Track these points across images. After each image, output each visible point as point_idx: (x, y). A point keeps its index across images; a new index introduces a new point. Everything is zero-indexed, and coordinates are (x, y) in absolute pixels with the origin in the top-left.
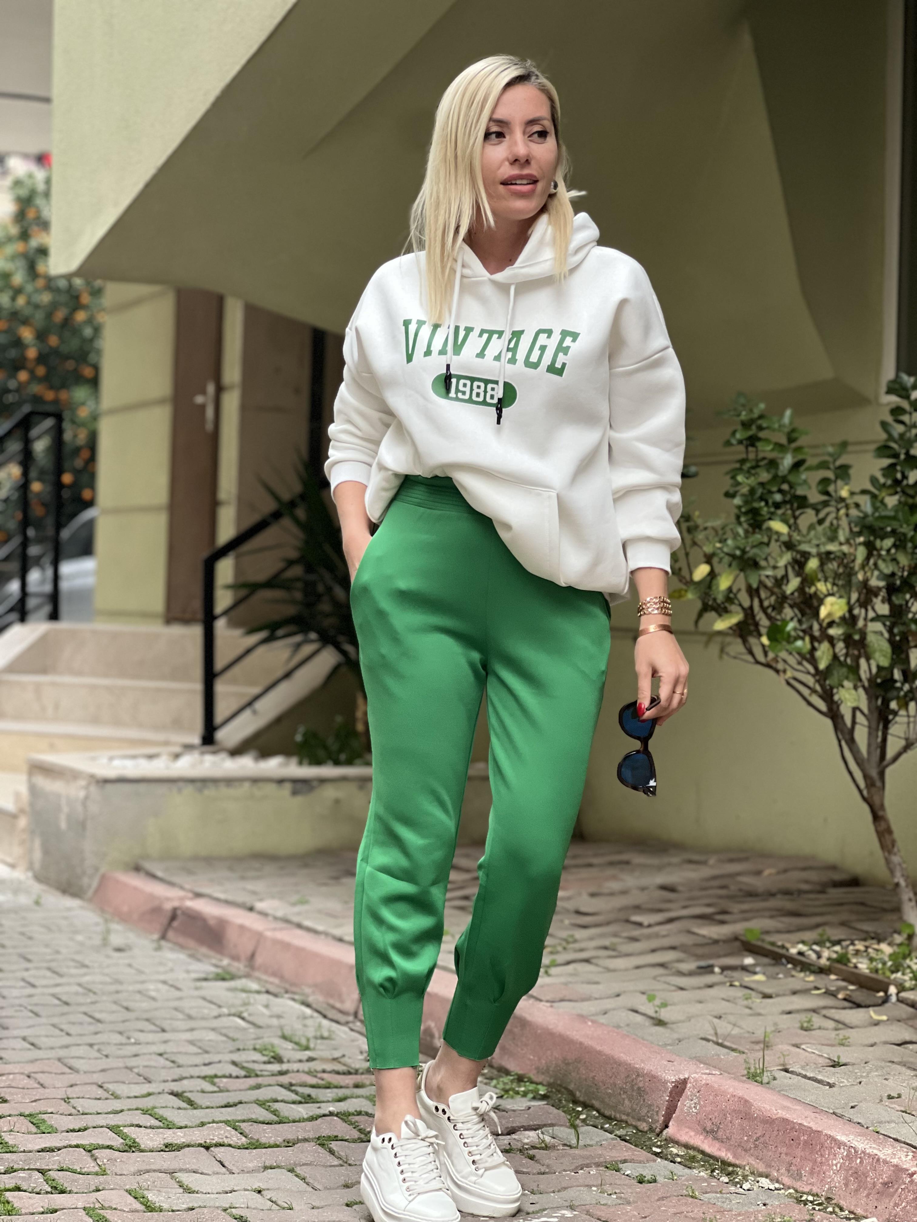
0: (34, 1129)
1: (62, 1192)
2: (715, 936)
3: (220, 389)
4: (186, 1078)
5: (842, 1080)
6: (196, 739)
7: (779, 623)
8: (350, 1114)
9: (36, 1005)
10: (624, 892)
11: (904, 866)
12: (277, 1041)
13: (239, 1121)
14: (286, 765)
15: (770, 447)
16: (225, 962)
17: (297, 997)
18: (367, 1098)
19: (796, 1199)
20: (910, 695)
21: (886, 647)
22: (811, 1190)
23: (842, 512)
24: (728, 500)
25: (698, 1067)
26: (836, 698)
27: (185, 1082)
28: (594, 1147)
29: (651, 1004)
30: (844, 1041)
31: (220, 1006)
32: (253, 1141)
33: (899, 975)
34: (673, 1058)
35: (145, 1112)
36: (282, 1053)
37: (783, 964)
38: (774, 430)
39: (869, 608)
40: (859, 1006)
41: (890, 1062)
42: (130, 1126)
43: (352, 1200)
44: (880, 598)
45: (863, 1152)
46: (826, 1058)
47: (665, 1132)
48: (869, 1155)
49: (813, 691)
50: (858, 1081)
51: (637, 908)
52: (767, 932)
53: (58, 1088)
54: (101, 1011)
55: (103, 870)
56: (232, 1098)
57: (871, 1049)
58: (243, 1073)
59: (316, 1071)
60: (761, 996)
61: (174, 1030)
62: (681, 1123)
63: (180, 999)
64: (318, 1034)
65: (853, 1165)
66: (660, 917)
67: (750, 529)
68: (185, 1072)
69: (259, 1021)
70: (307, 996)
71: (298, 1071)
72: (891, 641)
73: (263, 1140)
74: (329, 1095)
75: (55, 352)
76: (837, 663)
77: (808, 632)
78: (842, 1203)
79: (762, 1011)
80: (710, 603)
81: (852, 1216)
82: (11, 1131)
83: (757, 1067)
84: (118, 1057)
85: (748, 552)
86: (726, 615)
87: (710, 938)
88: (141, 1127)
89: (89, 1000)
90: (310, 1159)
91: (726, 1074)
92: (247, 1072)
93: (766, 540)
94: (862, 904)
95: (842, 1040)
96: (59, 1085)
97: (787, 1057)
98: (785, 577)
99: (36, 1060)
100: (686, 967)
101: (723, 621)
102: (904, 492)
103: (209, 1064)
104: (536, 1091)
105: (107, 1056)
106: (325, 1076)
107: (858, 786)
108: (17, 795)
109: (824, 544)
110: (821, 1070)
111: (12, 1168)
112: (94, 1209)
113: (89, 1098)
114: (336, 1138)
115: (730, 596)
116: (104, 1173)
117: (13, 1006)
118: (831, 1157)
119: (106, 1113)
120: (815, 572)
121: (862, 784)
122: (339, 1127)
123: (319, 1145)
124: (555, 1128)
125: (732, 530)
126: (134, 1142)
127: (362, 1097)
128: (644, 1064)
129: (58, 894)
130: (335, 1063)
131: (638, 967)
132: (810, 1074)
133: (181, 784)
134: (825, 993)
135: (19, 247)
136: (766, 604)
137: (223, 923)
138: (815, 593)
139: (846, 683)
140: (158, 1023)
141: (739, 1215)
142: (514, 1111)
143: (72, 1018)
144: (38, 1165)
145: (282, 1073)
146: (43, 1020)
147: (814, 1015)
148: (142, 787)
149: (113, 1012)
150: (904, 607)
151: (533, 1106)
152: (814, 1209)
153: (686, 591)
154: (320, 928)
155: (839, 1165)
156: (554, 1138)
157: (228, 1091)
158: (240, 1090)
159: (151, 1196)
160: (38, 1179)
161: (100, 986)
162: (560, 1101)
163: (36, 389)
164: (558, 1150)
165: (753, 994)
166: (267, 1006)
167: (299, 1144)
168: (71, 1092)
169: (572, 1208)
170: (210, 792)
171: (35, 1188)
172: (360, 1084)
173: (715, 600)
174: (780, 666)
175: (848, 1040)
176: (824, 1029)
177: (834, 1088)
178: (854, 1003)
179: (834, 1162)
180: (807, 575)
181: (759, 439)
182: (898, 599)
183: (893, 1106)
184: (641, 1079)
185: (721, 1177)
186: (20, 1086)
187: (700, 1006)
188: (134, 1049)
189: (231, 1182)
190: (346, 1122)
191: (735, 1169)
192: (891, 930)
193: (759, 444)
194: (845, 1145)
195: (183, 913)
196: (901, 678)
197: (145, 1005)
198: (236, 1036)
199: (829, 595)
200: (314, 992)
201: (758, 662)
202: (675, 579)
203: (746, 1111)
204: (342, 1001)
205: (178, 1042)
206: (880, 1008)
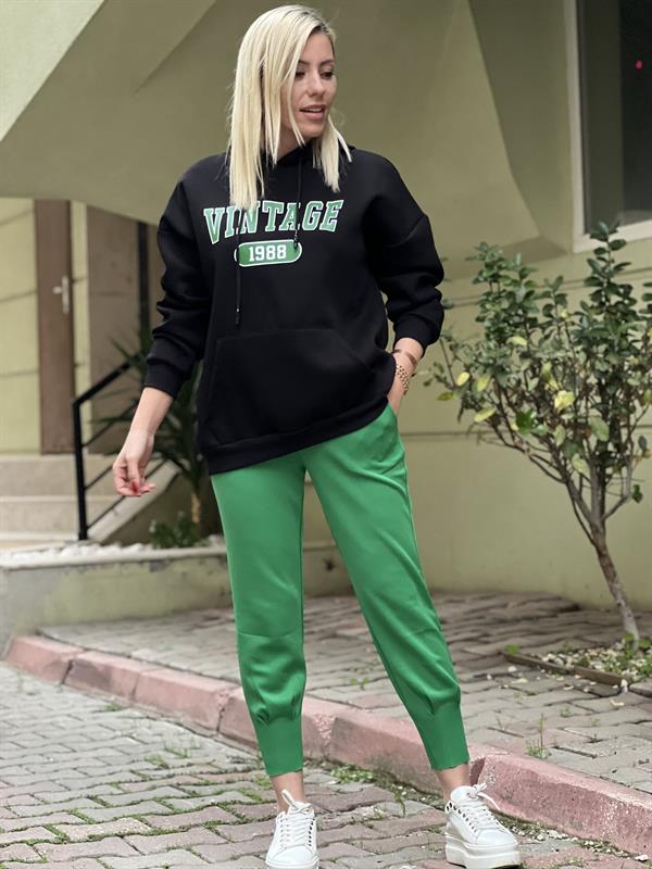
2: (483, 653)
3: (72, 282)
4: (97, 785)
5: (601, 752)
6: (75, 537)
7: (523, 414)
8: (227, 804)
11: (624, 591)
12: (161, 753)
13: (143, 815)
15: (508, 282)
16: (113, 698)
17: (171, 719)
18: (238, 790)
19: (580, 844)
20: (622, 462)
22: (592, 837)
23: (563, 329)
24: (480, 324)
25: (491, 750)
26: (568, 468)
27: (96, 788)
28: (417, 816)
30: (596, 723)
31: (114, 730)
32: (156, 829)
33: (628, 671)
35: (70, 813)
36: (167, 761)
37: (538, 670)
38: (510, 269)
39: (589, 398)
40: (601, 697)
41: (634, 736)
42: (60, 824)
44: (594, 392)
45: (631, 805)
46: (585, 736)
48: (636, 807)
49: (551, 464)
50: (614, 751)
52: (522, 647)
54: (24, 740)
55: (12, 637)
56: (135, 798)
57: (617, 727)
58: (140, 778)
59: (196, 774)
60: (526, 694)
61: (83, 750)
63: (83, 727)
64: (192, 746)
65: (623, 815)
67: (498, 344)
68: (95, 781)
69: (146, 739)
70: (179, 718)
71: (182, 774)
73: (164, 828)
74: (209, 790)
76: (568, 442)
77: (545, 419)
78: (617, 845)
79: (529, 705)
80: (470, 402)
81: (627, 855)
83: (537, 746)
84: (43, 773)
85: (497, 361)
86: (482, 411)
87: (480, 655)
88: (68, 824)
89: (13, 733)
90: (201, 840)
91: (512, 753)
92: (143, 777)
93: (509, 351)
95: (594, 722)
97: (556, 738)
100: (466, 676)
101: (479, 415)
102: (608, 311)
103: (113, 773)
104: (365, 776)
105: (34, 773)
106: (203, 776)
107: (587, 533)
109: (553, 353)
110: (583, 745)
113: (25, 805)
114: (219, 823)
115: (485, 396)
116: (45, 861)
118: (605, 810)
119: (40, 816)
120: (548, 374)
121: (589, 531)
122: (220, 814)
123: (207, 828)
124: (386, 803)
125: (484, 345)
126: (65, 836)
127: (235, 790)
130: (209, 766)
132: (576, 750)
133: (67, 569)
134: (574, 688)
137: (108, 669)
138: (549, 390)
139: (575, 455)
140: (68, 745)
141: (541, 859)
142: (351, 792)
143: (3, 746)
145: (170, 777)
147: (569, 705)
148: (39, 573)
149: (34, 740)
150: (614, 396)
151: (365, 788)
152: (596, 851)
153: (452, 394)
154: (184, 667)
155: (612, 817)
156: (385, 811)
157: (131, 793)
158: (140, 791)
161: (22, 722)
162: (385, 782)
164: (390, 820)
165: (520, 693)
166: (150, 728)
167: (192, 829)
168: (10, 801)
170: (89, 573)
172: (231, 781)
173: (473, 399)
174: (525, 447)
175: (599, 722)
176: (579, 715)
177: (596, 759)
178: (597, 694)
179: (608, 814)
180: (542, 376)
181: (500, 276)
182: (610, 390)
183: (645, 769)
185: (519, 831)
187: (483, 704)
188: (54, 766)
189: (143, 861)
190: (225, 810)
191: (529, 825)
192: (613, 640)
193: (500, 280)
194: (615, 800)
195: (77, 664)
196: (616, 450)
197: (58, 733)
198: (130, 751)
199: (560, 389)
200: (183, 715)
201: (507, 445)
202: (442, 385)
203: (533, 780)
204: (207, 720)
205: (86, 759)
206: (617, 697)
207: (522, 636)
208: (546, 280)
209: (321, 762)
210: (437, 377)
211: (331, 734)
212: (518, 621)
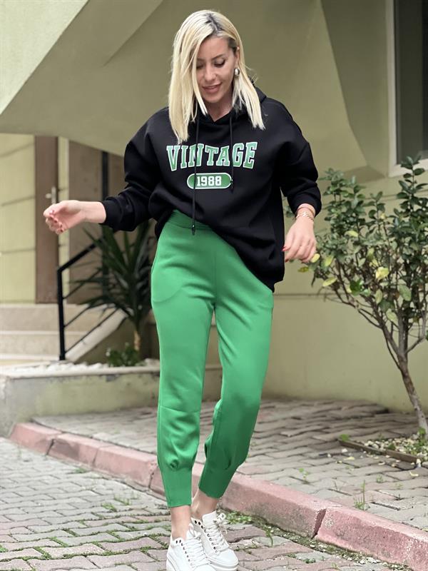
2: (326, 440)
3: (58, 190)
4: (69, 522)
5: (403, 506)
6: (57, 358)
7: (355, 282)
8: (155, 536)
10: (275, 421)
11: (419, 400)
12: (112, 501)
13: (100, 542)
14: (102, 367)
15: (346, 195)
16: (80, 464)
17: (118, 480)
18: (163, 527)
19: (389, 567)
20: (420, 315)
22: (396, 562)
23: (382, 226)
24: (327, 222)
25: (330, 503)
26: (384, 319)
27: (69, 524)
28: (281, 546)
29: (301, 474)
31: (81, 486)
32: (108, 551)
33: (421, 453)
34: (316, 499)
35: (51, 539)
36: (116, 507)
37: (362, 451)
38: (348, 187)
39: (398, 272)
40: (403, 470)
41: (425, 496)
42: (45, 547)
45: (422, 542)
46: (392, 496)
47: (316, 537)
48: (426, 543)
49: (372, 316)
50: (412, 506)
51: (284, 428)
52: (351, 436)
53: (5, 529)
54: (21, 491)
55: (14, 423)
56: (95, 530)
57: (413, 490)
58: (98, 518)
59: (135, 515)
60: (354, 467)
61: (61, 499)
62: (324, 532)
63: (60, 483)
64: (132, 497)
65: (417, 548)
66: (295, 432)
67: (339, 235)
68: (68, 519)
69: (102, 492)
70: (124, 479)
71: (125, 516)
73: (113, 551)
74: (143, 527)
76: (384, 301)
78: (413, 568)
79: (356, 475)
80: (319, 273)
83: (361, 502)
84: (33, 513)
85: (338, 247)
86: (327, 279)
87: (323, 441)
88: (50, 547)
89: (14, 486)
90: (138, 559)
91: (345, 506)
92: (100, 517)
93: (346, 241)
94: (394, 421)
95: (399, 487)
97: (373, 497)
100: (313, 455)
101: (326, 282)
102: (412, 215)
103: (80, 514)
104: (247, 520)
105: (28, 513)
106: (139, 517)
107: (396, 361)
109: (375, 242)
110: (391, 502)
113: (21, 534)
114: (150, 548)
115: (329, 270)
118: (405, 545)
119: (31, 541)
120: (372, 255)
122: (151, 543)
123: (142, 552)
124: (260, 537)
125: (330, 236)
126: (48, 555)
127: (160, 527)
128: (302, 503)
130: (143, 511)
131: (289, 456)
132: (386, 505)
134: (385, 464)
136: (347, 272)
137: (78, 445)
138: (372, 266)
139: (389, 310)
140: (51, 495)
142: (237, 530)
143: (8, 495)
145: (117, 517)
147: (382, 475)
148: (34, 381)
149: (28, 491)
150: (415, 271)
151: (246, 527)
153: (308, 268)
154: (128, 445)
155: (410, 549)
156: (260, 543)
157: (92, 527)
158: (98, 526)
161: (20, 479)
162: (259, 524)
164: (263, 548)
165: (350, 466)
166: (104, 485)
167: (132, 552)
168: (12, 531)
170: (66, 382)
172: (158, 520)
173: (322, 271)
174: (355, 304)
175: (401, 487)
176: (388, 482)
177: (400, 511)
178: (400, 468)
179: (407, 547)
180: (368, 257)
181: (341, 191)
182: (412, 267)
184: (301, 511)
185: (348, 558)
187: (324, 474)
188: (41, 509)
190: (154, 540)
191: (355, 553)
193: (341, 193)
194: (412, 538)
195: (57, 442)
196: (415, 307)
197: (44, 487)
198: (91, 500)
199: (380, 266)
200: (127, 477)
201: (344, 302)
203: (358, 524)
204: (142, 481)
205: (62, 504)
206: (414, 471)
207: (351, 429)
208: (371, 194)
212: (348, 419)
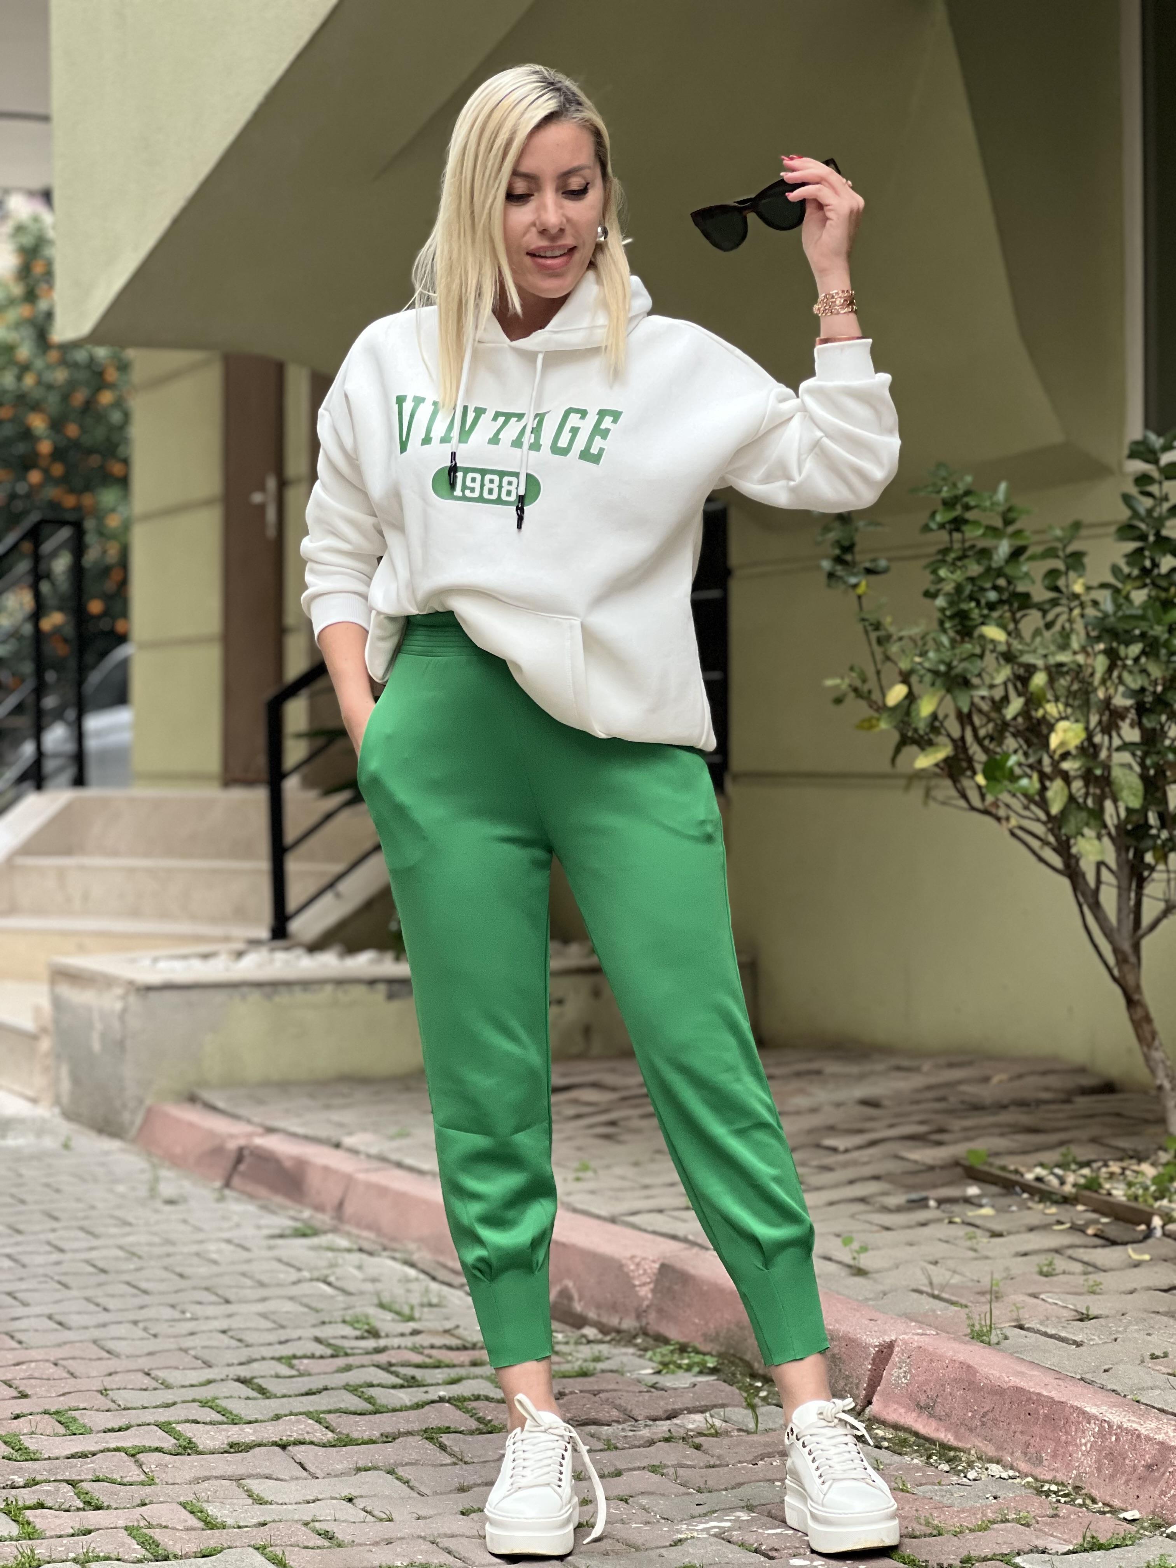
0: (61, 1430)
1: (98, 1508)
2: (930, 1162)
3: (283, 484)
4: (255, 1360)
5: (1093, 1337)
6: (264, 933)
7: (998, 757)
8: (465, 1399)
9: (65, 1274)
10: (813, 1110)
11: (1169, 1063)
12: (372, 1311)
13: (324, 1412)
14: (379, 961)
15: (980, 532)
16: (307, 1214)
17: (398, 1255)
18: (487, 1379)
19: (1036, 1489)
20: (1170, 844)
21: (1137, 784)
22: (1055, 1477)
23: (1077, 612)
24: (927, 601)
25: (908, 1326)
26: (1074, 850)
27: (255, 1365)
28: (777, 1432)
29: (847, 1248)
30: (1095, 1288)
31: (299, 1270)
32: (341, 1436)
33: (1165, 1202)
34: (875, 1315)
35: (204, 1404)
36: (378, 1325)
37: (1017, 1194)
38: (984, 510)
39: (1114, 734)
40: (1114, 1243)
41: (1154, 1312)
42: (185, 1422)
43: (468, 1507)
44: (1128, 721)
45: (1120, 1427)
46: (1071, 1310)
47: (867, 1410)
48: (1127, 1431)
49: (1045, 843)
50: (1114, 1336)
51: (831, 1129)
52: (997, 1154)
53: (94, 1377)
54: (148, 1280)
55: (149, 1102)
56: (316, 1383)
57: (1130, 1296)
58: (329, 1352)
59: (423, 1347)
60: (988, 1234)
61: (241, 1301)
62: (889, 1398)
63: (249, 1261)
64: (425, 1300)
65: (1107, 1444)
66: (859, 1140)
67: (958, 638)
68: (255, 1353)
69: (351, 1287)
70: (411, 1253)
71: (399, 1348)
72: (1144, 777)
73: (355, 1435)
74: (439, 1376)
75: (76, 444)
76: (1074, 806)
77: (1037, 766)
78: (1095, 1493)
79: (990, 1254)
80: (910, 734)
81: (1107, 1509)
82: (33, 1433)
83: (983, 1323)
84: (169, 1337)
85: (956, 667)
86: (930, 749)
87: (924, 1164)
88: (198, 1423)
89: (132, 1266)
90: (414, 1456)
91: (944, 1334)
92: (335, 1350)
93: (978, 651)
94: (1118, 1115)
95: (1093, 1286)
96: (94, 1373)
97: (1021, 1311)
98: (1006, 699)
99: (65, 1343)
100: (893, 1201)
101: (926, 756)
102: (1154, 584)
103: (286, 1341)
104: (703, 1364)
105: (155, 1336)
106: (434, 1352)
107: (1107, 963)
108: (37, 1010)
109: (1053, 654)
110: (1065, 1325)
111: (34, 1480)
112: (139, 1528)
113: (132, 1389)
114: (448, 1430)
115: (935, 723)
116: (151, 1482)
117: (35, 1276)
118: (1079, 1434)
119: (154, 1407)
120: (1043, 691)
121: (1111, 960)
122: (451, 1416)
123: (427, 1438)
124: (727, 1409)
125: (934, 640)
126: (190, 1442)
127: (482, 1377)
128: (840, 1324)
129: (93, 1135)
130: (447, 1336)
131: (831, 1204)
132: (1052, 1332)
133: (245, 990)
134: (1071, 1228)
135: (25, 311)
136: (982, 732)
137: (301, 1164)
138: (1044, 717)
139: (1086, 831)
140: (220, 1292)
141: (963, 1511)
142: (675, 1389)
143: (110, 1289)
144: (67, 1476)
145: (378, 1351)
146: (74, 1293)
147: (1057, 1256)
148: (194, 995)
149: (162, 1280)
150: (1158, 732)
151: (700, 1382)
152: (1058, 1501)
153: (878, 719)
155: (1089, 1445)
156: (726, 1422)
157: (309, 1375)
158: (325, 1373)
159: (211, 1510)
160: (67, 1493)
161: (146, 1249)
162: (734, 1374)
163: (52, 493)
164: (732, 1436)
165: (979, 1232)
166: (360, 1268)
167: (401, 1439)
168: (108, 1382)
169: (750, 1508)
170: (283, 998)
171: (63, 1503)
172: (479, 1361)
173: (916, 730)
174: (1002, 812)
175: (1101, 1287)
176: (1069, 1273)
177: (1081, 1348)
178: (1107, 1239)
179: (1083, 1441)
180: (1032, 694)
181: (966, 522)
182: (1149, 721)
183: (1158, 1368)
184: (836, 1343)
185: (940, 1464)
186: (44, 1377)
187: (910, 1250)
188: (190, 1326)
189: (314, 1489)
190: (460, 1409)
191: (958, 1453)
192: (1155, 1146)
193: (965, 528)
194: (1096, 1418)
195: (252, 1153)
196: (1158, 823)
197: (204, 1270)
198: (320, 1306)
199: (1062, 718)
200: (419, 1249)
201: (973, 808)
202: (863, 704)
203: (969, 1381)
205: (246, 1316)
206: (1142, 1245)
207: (1002, 1135)
209: (635, 1337)
210: (855, 690)
211: (653, 1291)
212: (1003, 1107)
